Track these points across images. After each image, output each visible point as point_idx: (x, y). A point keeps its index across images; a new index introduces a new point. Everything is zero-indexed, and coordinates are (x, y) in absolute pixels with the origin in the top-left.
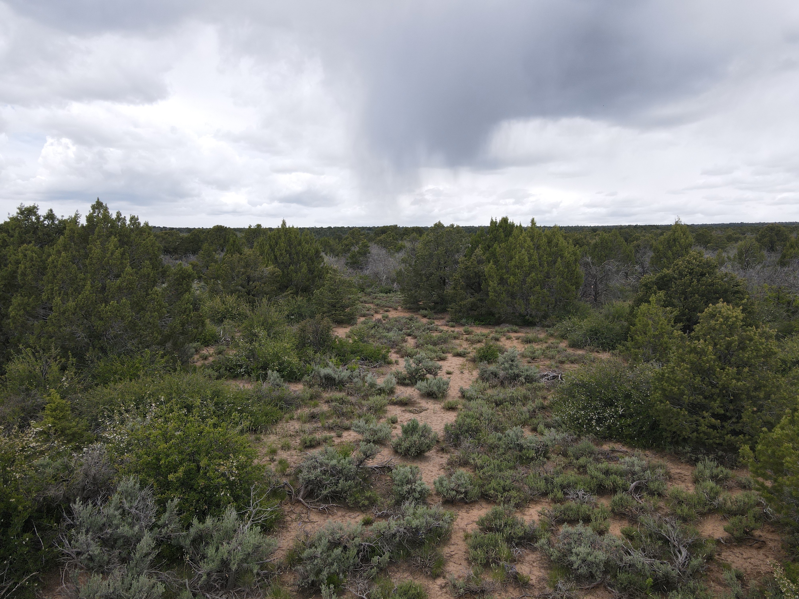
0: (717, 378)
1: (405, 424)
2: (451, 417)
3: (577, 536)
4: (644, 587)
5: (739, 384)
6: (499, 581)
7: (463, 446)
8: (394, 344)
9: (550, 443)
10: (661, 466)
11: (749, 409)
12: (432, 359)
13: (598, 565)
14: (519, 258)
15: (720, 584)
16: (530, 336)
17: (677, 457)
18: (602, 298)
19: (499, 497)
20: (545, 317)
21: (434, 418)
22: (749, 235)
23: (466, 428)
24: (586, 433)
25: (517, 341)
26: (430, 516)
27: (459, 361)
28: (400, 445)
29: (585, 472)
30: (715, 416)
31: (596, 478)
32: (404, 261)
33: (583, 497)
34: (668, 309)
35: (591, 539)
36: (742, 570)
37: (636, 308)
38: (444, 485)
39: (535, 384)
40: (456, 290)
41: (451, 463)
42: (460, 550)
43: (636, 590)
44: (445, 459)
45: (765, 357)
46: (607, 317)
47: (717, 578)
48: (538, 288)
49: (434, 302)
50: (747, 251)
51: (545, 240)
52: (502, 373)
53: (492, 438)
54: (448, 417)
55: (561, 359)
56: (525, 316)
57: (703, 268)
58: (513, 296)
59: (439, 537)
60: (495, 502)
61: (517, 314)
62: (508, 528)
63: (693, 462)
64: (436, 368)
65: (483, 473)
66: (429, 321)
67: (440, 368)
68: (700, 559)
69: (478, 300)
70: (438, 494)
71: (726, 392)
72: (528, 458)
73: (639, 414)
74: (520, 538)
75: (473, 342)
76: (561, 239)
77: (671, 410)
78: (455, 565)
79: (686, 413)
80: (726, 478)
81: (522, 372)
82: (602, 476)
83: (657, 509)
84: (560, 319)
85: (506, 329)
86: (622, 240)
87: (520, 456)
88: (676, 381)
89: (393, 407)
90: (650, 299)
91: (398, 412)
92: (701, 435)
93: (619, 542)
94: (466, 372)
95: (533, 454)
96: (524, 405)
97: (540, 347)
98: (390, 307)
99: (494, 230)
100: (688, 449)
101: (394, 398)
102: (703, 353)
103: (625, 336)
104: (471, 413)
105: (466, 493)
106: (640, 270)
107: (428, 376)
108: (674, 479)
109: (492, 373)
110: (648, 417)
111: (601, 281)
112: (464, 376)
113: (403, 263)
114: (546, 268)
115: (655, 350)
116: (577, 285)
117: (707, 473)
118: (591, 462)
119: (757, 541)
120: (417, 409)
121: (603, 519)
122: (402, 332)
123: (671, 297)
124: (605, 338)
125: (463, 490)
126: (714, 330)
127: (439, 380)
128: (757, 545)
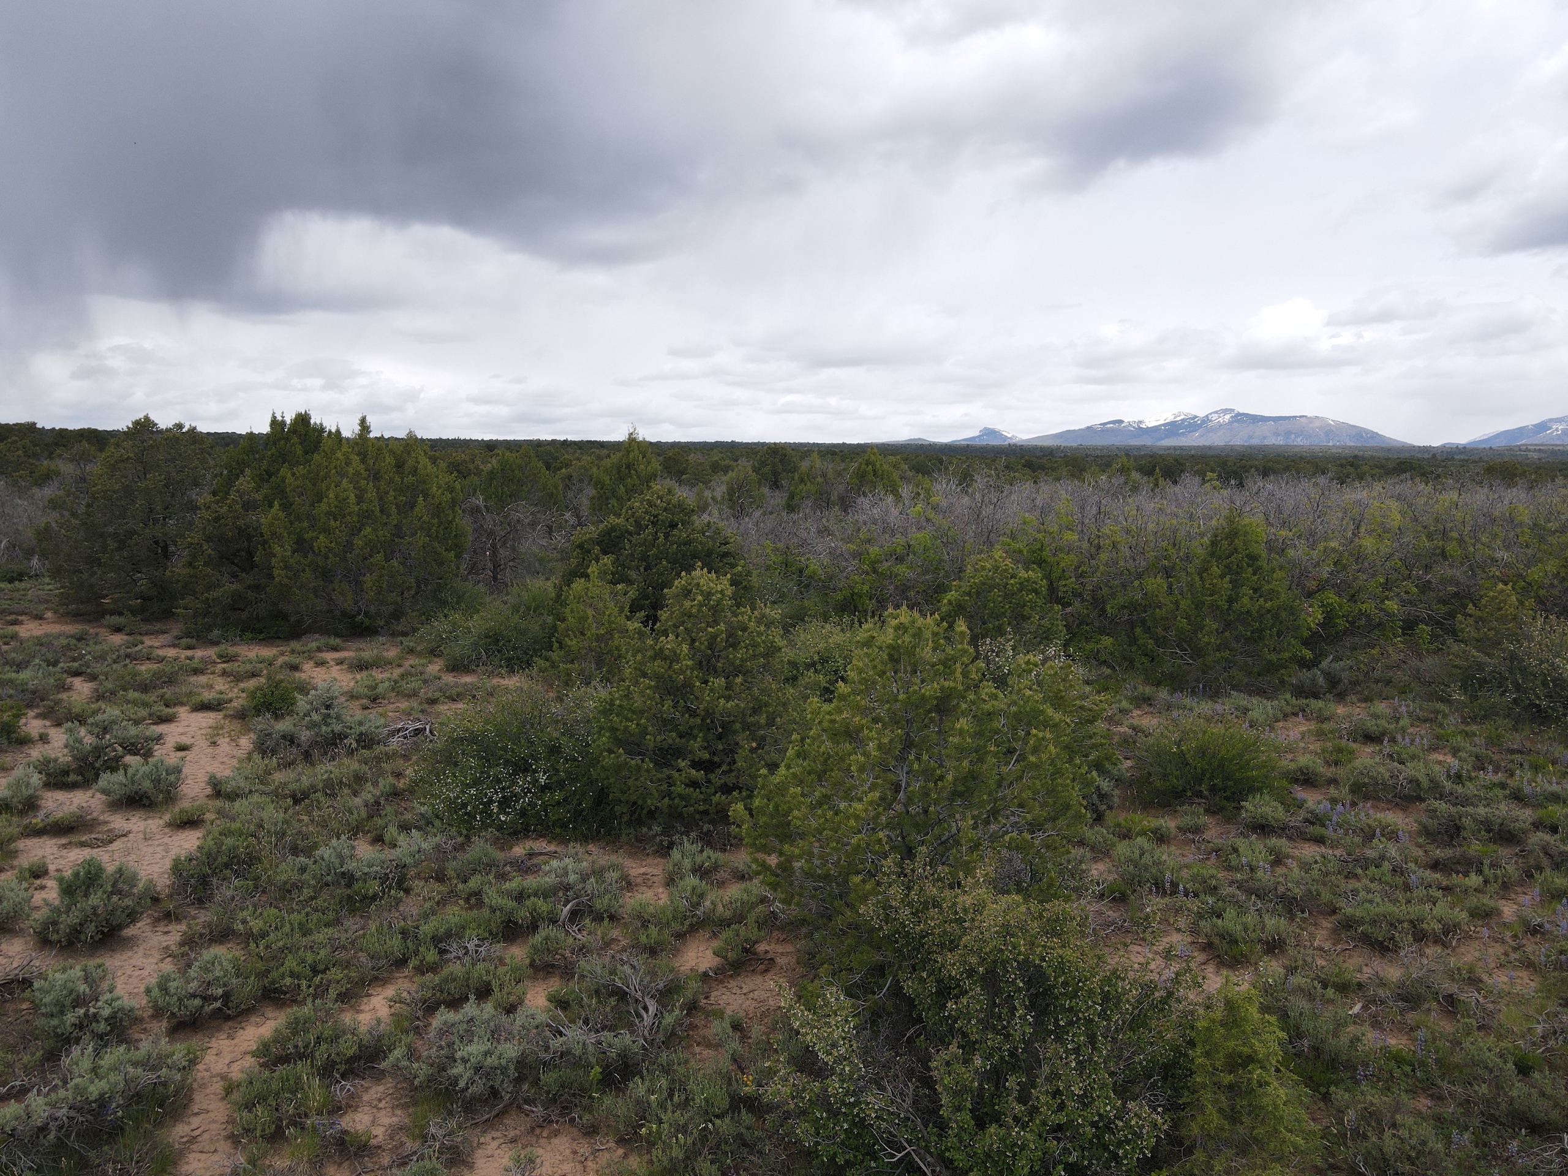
0: (697, 698)
1: (68, 874)
2: (189, 842)
3: (465, 1026)
4: (587, 1086)
5: (729, 705)
6: (305, 1159)
7: (218, 898)
8: (33, 698)
9: (409, 861)
10: (613, 867)
11: (747, 744)
12: (137, 722)
13: (504, 1070)
14: (337, 497)
15: (709, 1045)
16: (367, 655)
17: (639, 847)
18: (507, 575)
19: (304, 987)
20: (397, 615)
21: (145, 849)
22: (743, 462)
23: (225, 859)
24: (480, 829)
25: (338, 667)
26: (135, 1064)
27: (207, 719)
28: (55, 923)
29: (480, 904)
30: (696, 765)
31: (501, 910)
32: (54, 504)
33: (477, 952)
34: (619, 587)
35: (492, 1024)
36: (742, 1014)
37: (565, 588)
38: (173, 991)
39: (379, 749)
40: (194, 568)
41: (190, 942)
42: (214, 1121)
43: (574, 1095)
44: (174, 934)
45: (766, 656)
46: (516, 609)
47: (704, 1037)
48: (379, 557)
49: (141, 598)
50: (740, 488)
51: (389, 460)
52: (305, 736)
53: (286, 869)
54: (182, 843)
55: (430, 695)
56: (354, 616)
57: (673, 514)
58: (326, 575)
59: (160, 1106)
60: (295, 1001)
61: (338, 613)
62: (324, 1047)
63: (664, 851)
64: (147, 739)
65: (267, 947)
66: (130, 638)
67: (159, 738)
68: (677, 1012)
69: (249, 587)
70: (158, 1013)
71: (712, 722)
72: (365, 897)
73: (574, 780)
74: (350, 1060)
75: (238, 678)
76: (424, 461)
77: (627, 763)
78: (203, 1156)
79: (651, 765)
80: (716, 867)
81: (351, 728)
82: (511, 904)
83: (607, 945)
84: (428, 617)
85: (314, 645)
86: (540, 464)
87: (350, 897)
88: (634, 712)
89: (36, 840)
90: (589, 571)
91: (49, 851)
92: (676, 801)
93: (542, 1018)
94: (224, 742)
95: (374, 887)
96: (355, 794)
97: (386, 675)
98: (21, 615)
99: (280, 439)
100: (657, 829)
101: (38, 820)
102: (674, 658)
103: (547, 642)
104: (235, 826)
105: (226, 996)
106: (573, 521)
107: (128, 759)
108: (636, 885)
109: (284, 737)
110: (591, 782)
111: (504, 543)
112: (219, 750)
113: (54, 509)
114: (394, 519)
115: (600, 663)
116: (458, 549)
117: (687, 863)
118: (490, 883)
119: (761, 961)
120: (100, 836)
121: (513, 984)
122: (58, 669)
123: (623, 566)
124: (514, 649)
125: (220, 991)
126: (689, 617)
127: (156, 766)
128: (762, 967)
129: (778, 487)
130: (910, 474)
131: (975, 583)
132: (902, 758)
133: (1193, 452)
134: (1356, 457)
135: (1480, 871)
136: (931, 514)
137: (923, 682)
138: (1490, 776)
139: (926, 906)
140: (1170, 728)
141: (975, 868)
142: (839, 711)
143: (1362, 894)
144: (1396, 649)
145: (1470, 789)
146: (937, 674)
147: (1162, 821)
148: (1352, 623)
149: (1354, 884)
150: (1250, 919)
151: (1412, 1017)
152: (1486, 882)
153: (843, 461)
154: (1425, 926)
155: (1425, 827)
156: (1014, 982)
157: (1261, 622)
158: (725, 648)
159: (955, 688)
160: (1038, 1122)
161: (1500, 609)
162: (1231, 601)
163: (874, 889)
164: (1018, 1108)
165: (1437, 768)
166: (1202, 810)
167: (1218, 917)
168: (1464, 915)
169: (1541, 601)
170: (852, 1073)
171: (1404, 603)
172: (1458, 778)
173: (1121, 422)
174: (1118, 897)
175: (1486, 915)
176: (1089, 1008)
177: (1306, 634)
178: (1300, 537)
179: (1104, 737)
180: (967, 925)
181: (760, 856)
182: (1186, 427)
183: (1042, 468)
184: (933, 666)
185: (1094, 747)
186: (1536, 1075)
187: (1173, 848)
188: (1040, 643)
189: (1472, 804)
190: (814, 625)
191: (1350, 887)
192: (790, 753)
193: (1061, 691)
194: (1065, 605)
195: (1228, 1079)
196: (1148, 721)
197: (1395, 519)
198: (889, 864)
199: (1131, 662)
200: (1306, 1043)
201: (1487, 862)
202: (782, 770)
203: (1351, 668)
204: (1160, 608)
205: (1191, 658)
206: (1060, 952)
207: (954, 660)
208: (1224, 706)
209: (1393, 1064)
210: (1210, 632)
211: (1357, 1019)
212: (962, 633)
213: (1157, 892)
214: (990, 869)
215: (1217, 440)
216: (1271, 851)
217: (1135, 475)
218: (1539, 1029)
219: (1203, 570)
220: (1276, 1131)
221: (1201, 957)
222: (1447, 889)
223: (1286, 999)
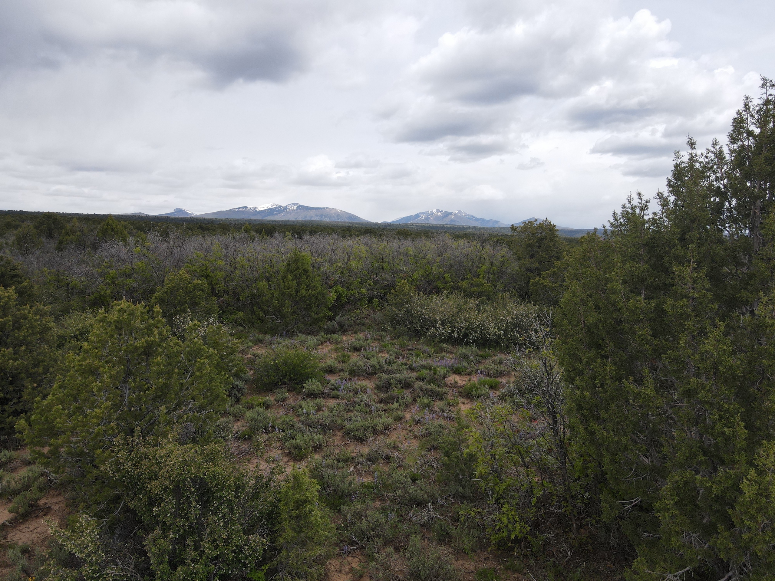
11: (29, 386)
22: (27, 223)
50: (25, 237)
71: (5, 374)
80: (10, 460)
119: (42, 509)
128: (43, 513)
129: (52, 237)
130: (134, 231)
131: (169, 287)
132: (125, 382)
133: (280, 223)
134: (350, 226)
135: (398, 401)
136: (145, 251)
137: (136, 339)
138: (401, 361)
139: (140, 459)
140: (270, 353)
141: (168, 434)
142: (85, 359)
143: (354, 418)
144: (366, 309)
145: (394, 367)
146: (144, 334)
147: (268, 398)
148: (348, 299)
149: (350, 414)
150: (307, 438)
151: (373, 467)
152: (400, 405)
153: (94, 224)
154: (378, 428)
155: (377, 385)
156: (189, 490)
157: (310, 301)
158: (12, 330)
159: (154, 341)
160: (204, 558)
161: (403, 291)
162: (297, 291)
163: (110, 455)
164: (193, 554)
165: (382, 359)
166: (286, 390)
167: (293, 439)
168: (392, 420)
169: (417, 287)
170: (97, 560)
171: (368, 290)
172: (389, 363)
173: (246, 207)
174: (247, 437)
175: (399, 419)
176: (229, 494)
177: (330, 305)
178: (326, 261)
179: (240, 361)
180: (162, 464)
181: (38, 449)
182: (277, 211)
183: (208, 229)
184: (142, 330)
185: (234, 366)
186: (418, 482)
187: (273, 410)
188: (206, 316)
189: (395, 373)
190: (76, 314)
191: (349, 416)
192: (55, 385)
193: (216, 339)
194: (219, 297)
195: (295, 513)
196: (260, 351)
197: (364, 253)
198: (118, 440)
199: (253, 323)
200: (331, 489)
201: (400, 397)
202: (50, 397)
203: (348, 319)
204: (265, 296)
205: (280, 319)
206: (213, 469)
207: (154, 326)
208: (295, 341)
209: (366, 489)
210: (288, 307)
211: (352, 474)
212: (158, 312)
213: (266, 432)
214: (176, 433)
215: (291, 218)
216: (316, 405)
217: (253, 233)
218: (419, 463)
219: (284, 278)
220: (317, 531)
221: (286, 459)
222: (385, 411)
223: (322, 471)
